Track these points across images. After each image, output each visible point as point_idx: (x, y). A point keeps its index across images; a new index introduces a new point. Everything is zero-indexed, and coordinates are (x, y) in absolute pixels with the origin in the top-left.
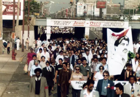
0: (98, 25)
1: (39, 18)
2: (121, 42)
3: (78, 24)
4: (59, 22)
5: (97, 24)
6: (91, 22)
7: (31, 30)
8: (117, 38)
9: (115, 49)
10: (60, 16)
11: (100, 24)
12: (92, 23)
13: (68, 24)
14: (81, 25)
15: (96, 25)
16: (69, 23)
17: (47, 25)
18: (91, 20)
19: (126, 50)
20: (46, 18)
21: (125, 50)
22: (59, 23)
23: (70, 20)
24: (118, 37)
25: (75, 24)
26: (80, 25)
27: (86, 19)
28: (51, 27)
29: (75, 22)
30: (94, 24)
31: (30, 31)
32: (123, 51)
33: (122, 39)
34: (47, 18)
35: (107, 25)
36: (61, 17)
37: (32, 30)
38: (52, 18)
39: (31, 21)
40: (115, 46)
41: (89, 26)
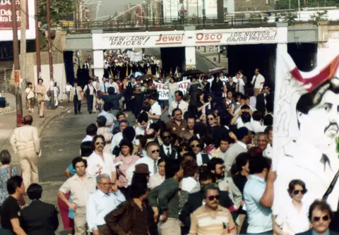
0: (216, 40)
1: (74, 33)
2: (319, 101)
3: (168, 41)
4: (122, 39)
5: (213, 37)
6: (198, 34)
7: (56, 63)
8: (307, 90)
9: (299, 124)
10: (125, 25)
11: (219, 37)
12: (200, 36)
13: (143, 41)
14: (175, 41)
15: (209, 40)
16: (145, 39)
17: (94, 48)
18: (198, 28)
19: (335, 127)
20: (89, 32)
21: (331, 127)
22: (123, 42)
23: (147, 33)
24: (309, 86)
25: (162, 42)
26: (171, 41)
27: (185, 28)
28: (104, 51)
29: (161, 35)
30: (204, 37)
31: (54, 65)
32: (326, 129)
33: (321, 91)
34: (93, 31)
35: (236, 38)
36: (127, 27)
37: (60, 62)
38: (105, 31)
39: (55, 42)
40: (300, 113)
41: (195, 44)
